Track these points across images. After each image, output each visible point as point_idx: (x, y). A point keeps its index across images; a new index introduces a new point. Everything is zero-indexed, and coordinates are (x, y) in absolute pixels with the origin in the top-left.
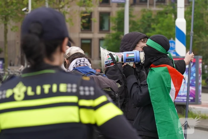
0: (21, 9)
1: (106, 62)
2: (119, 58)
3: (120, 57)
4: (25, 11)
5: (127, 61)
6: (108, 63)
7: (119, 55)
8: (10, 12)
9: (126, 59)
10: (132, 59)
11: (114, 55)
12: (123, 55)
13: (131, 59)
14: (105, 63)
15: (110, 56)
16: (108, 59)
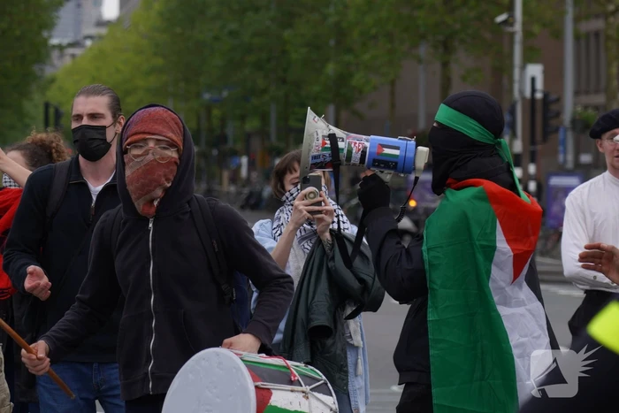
0: (492, 19)
1: (315, 157)
2: (354, 151)
3: (359, 150)
4: (505, 22)
5: (374, 166)
6: (318, 161)
7: (355, 143)
8: (458, 26)
9: (375, 161)
10: (392, 162)
11: (343, 141)
12: (368, 144)
13: (388, 162)
14: (310, 159)
15: (328, 142)
16: (322, 150)
